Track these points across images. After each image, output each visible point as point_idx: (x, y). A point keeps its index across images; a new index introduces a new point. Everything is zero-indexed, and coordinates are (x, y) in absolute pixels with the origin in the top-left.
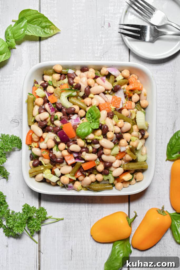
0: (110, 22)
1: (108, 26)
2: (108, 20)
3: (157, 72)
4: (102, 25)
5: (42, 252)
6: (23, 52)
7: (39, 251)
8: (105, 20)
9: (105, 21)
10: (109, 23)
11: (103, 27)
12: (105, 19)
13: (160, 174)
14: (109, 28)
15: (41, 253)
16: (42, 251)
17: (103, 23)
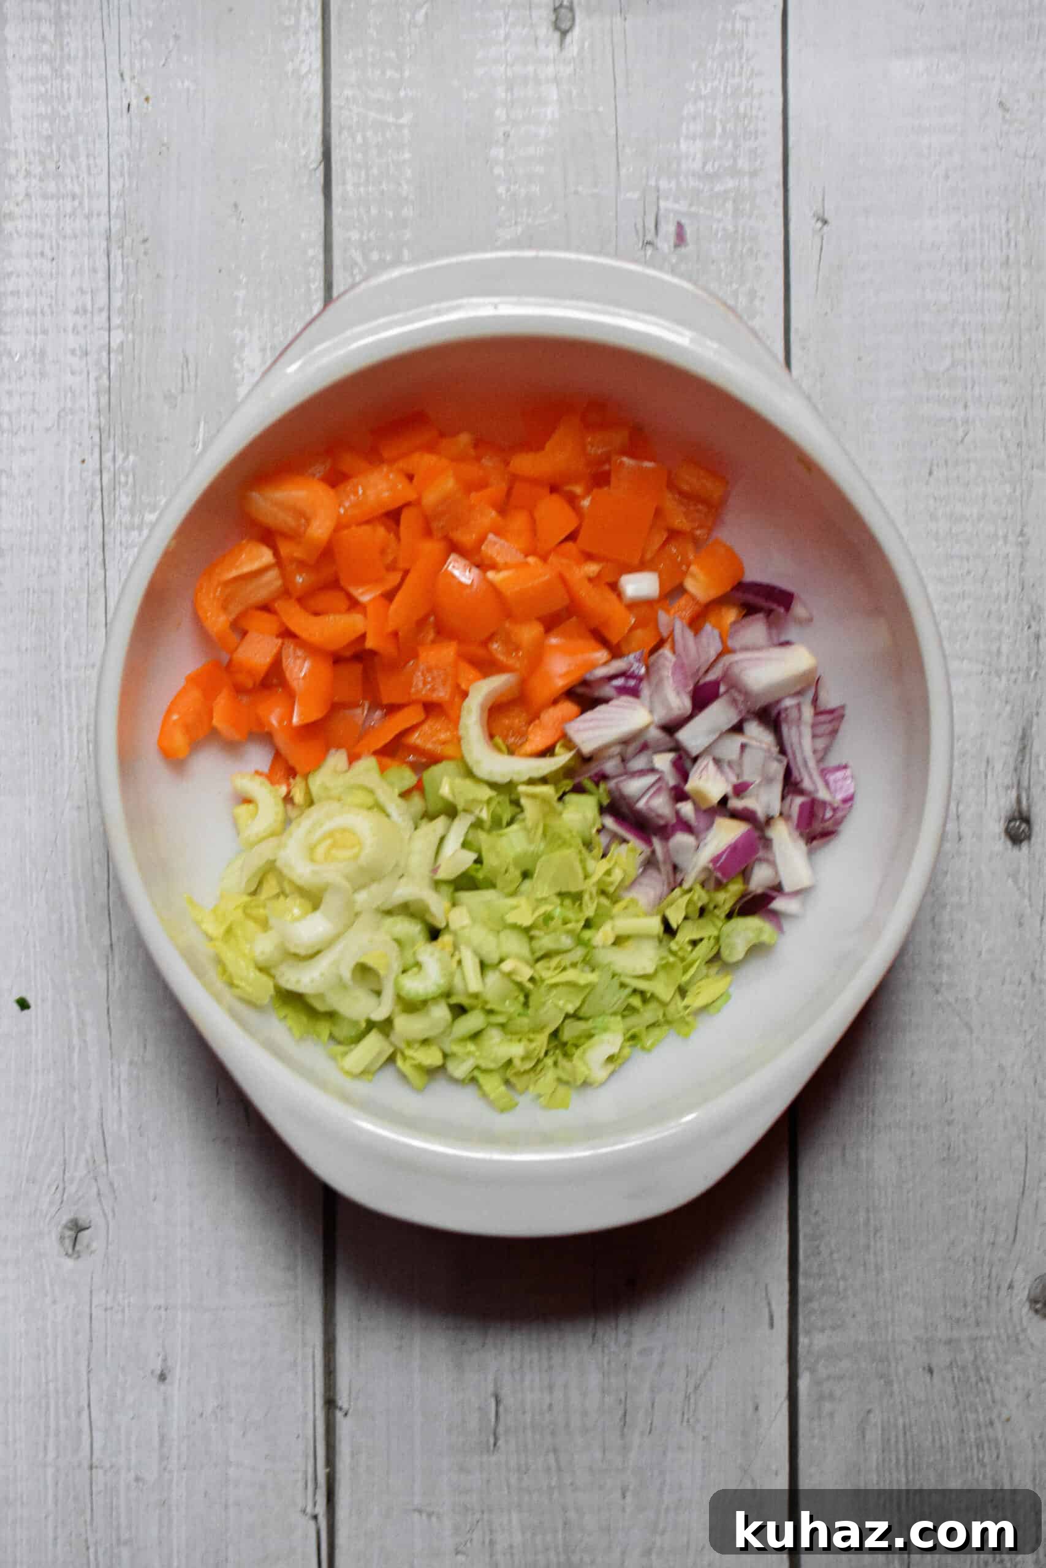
0: (684, 221)
1: (672, 239)
2: (676, 206)
3: (930, 473)
4: (644, 236)
5: (345, 1406)
6: (239, 376)
7: (330, 1403)
8: (658, 208)
9: (662, 212)
10: (680, 227)
11: (649, 243)
12: (662, 204)
13: (952, 1000)
14: (683, 250)
15: (339, 1415)
16: (343, 1400)
17: (652, 227)
